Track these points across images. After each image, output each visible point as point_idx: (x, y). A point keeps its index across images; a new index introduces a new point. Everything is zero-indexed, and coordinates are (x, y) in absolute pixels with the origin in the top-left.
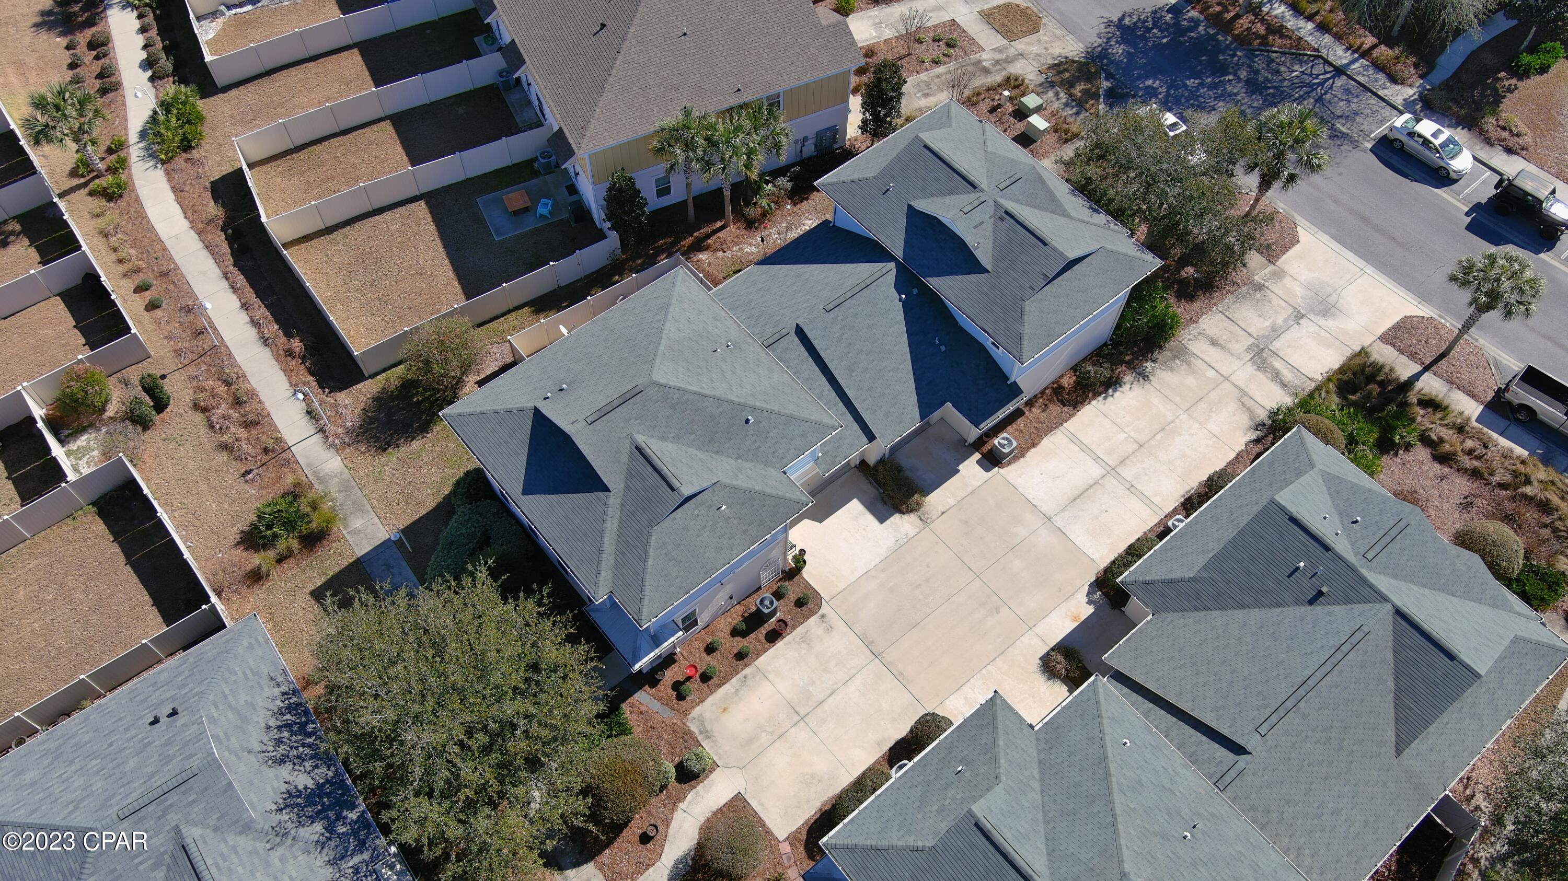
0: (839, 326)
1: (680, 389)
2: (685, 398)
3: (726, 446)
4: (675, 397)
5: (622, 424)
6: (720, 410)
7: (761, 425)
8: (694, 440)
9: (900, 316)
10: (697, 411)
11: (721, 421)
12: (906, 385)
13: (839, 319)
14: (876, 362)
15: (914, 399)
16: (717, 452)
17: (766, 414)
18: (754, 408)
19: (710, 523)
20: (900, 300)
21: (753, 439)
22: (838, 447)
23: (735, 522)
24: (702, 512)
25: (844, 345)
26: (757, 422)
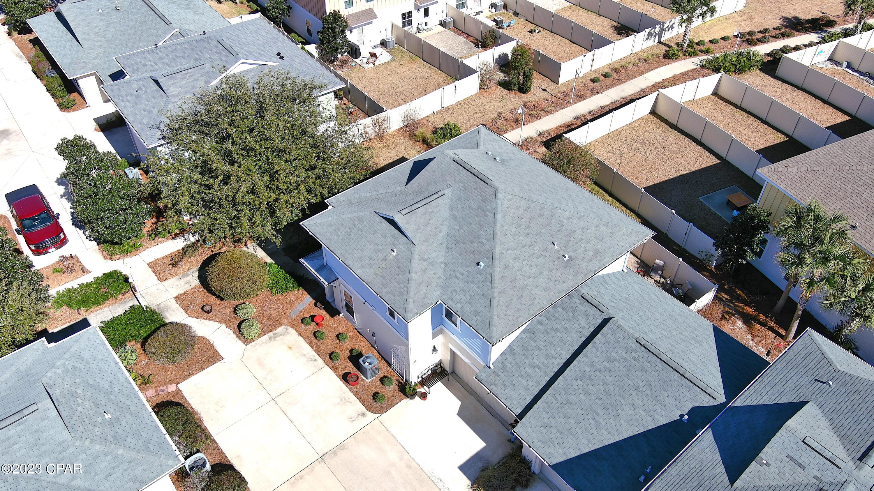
0: (626, 356)
1: (495, 209)
2: (489, 214)
3: (455, 253)
4: (488, 207)
5: (458, 179)
6: (485, 241)
7: (478, 276)
8: (454, 229)
9: (662, 420)
10: (480, 225)
11: (475, 244)
12: (584, 441)
13: (634, 354)
14: (599, 402)
15: (573, 453)
16: (448, 248)
17: (489, 277)
18: (492, 266)
19: (381, 248)
20: (682, 416)
21: (464, 272)
22: (505, 385)
23: (383, 265)
24: (389, 240)
25: (607, 365)
26: (480, 272)
